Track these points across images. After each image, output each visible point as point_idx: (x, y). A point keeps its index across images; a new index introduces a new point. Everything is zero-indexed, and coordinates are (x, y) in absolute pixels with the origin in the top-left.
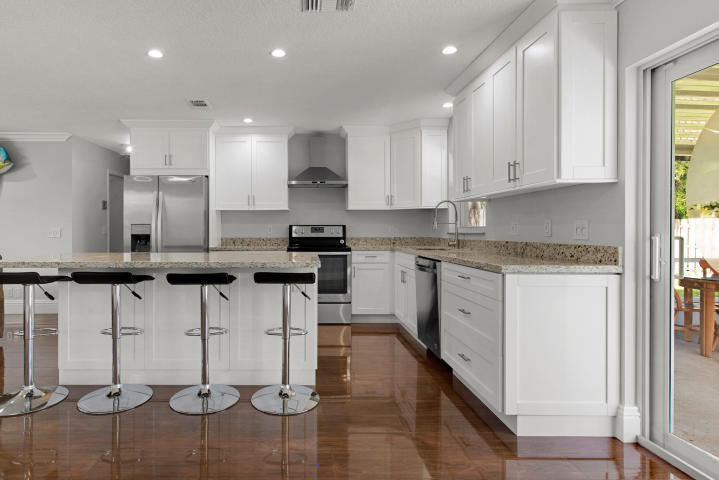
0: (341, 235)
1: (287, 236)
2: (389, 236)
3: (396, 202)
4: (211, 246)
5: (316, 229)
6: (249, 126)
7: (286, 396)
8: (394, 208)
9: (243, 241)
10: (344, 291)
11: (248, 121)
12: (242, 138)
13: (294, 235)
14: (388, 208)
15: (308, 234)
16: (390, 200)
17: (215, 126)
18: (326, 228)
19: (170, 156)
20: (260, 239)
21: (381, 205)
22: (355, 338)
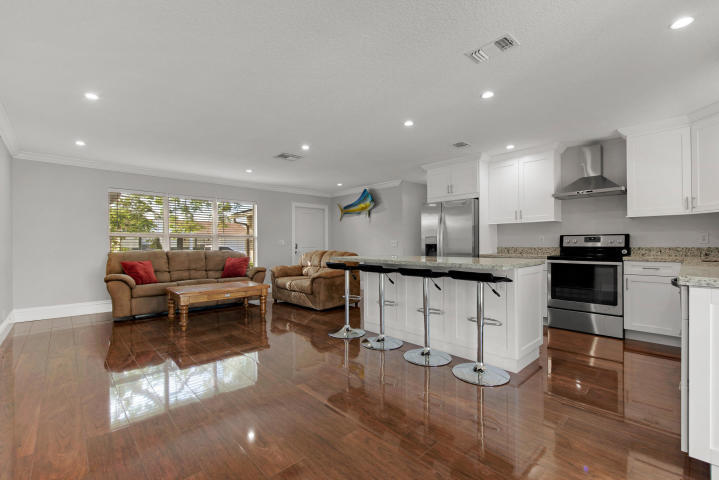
0: (623, 245)
1: (557, 245)
2: (699, 246)
3: (699, 204)
4: (481, 253)
5: (589, 239)
6: (511, 152)
7: (480, 370)
8: (696, 211)
9: (516, 250)
10: (614, 303)
11: (510, 147)
12: (510, 162)
13: (565, 245)
14: (688, 212)
15: (581, 243)
16: (690, 201)
17: (485, 157)
18: (602, 238)
19: (451, 186)
20: (531, 249)
21: (678, 209)
22: (628, 355)
